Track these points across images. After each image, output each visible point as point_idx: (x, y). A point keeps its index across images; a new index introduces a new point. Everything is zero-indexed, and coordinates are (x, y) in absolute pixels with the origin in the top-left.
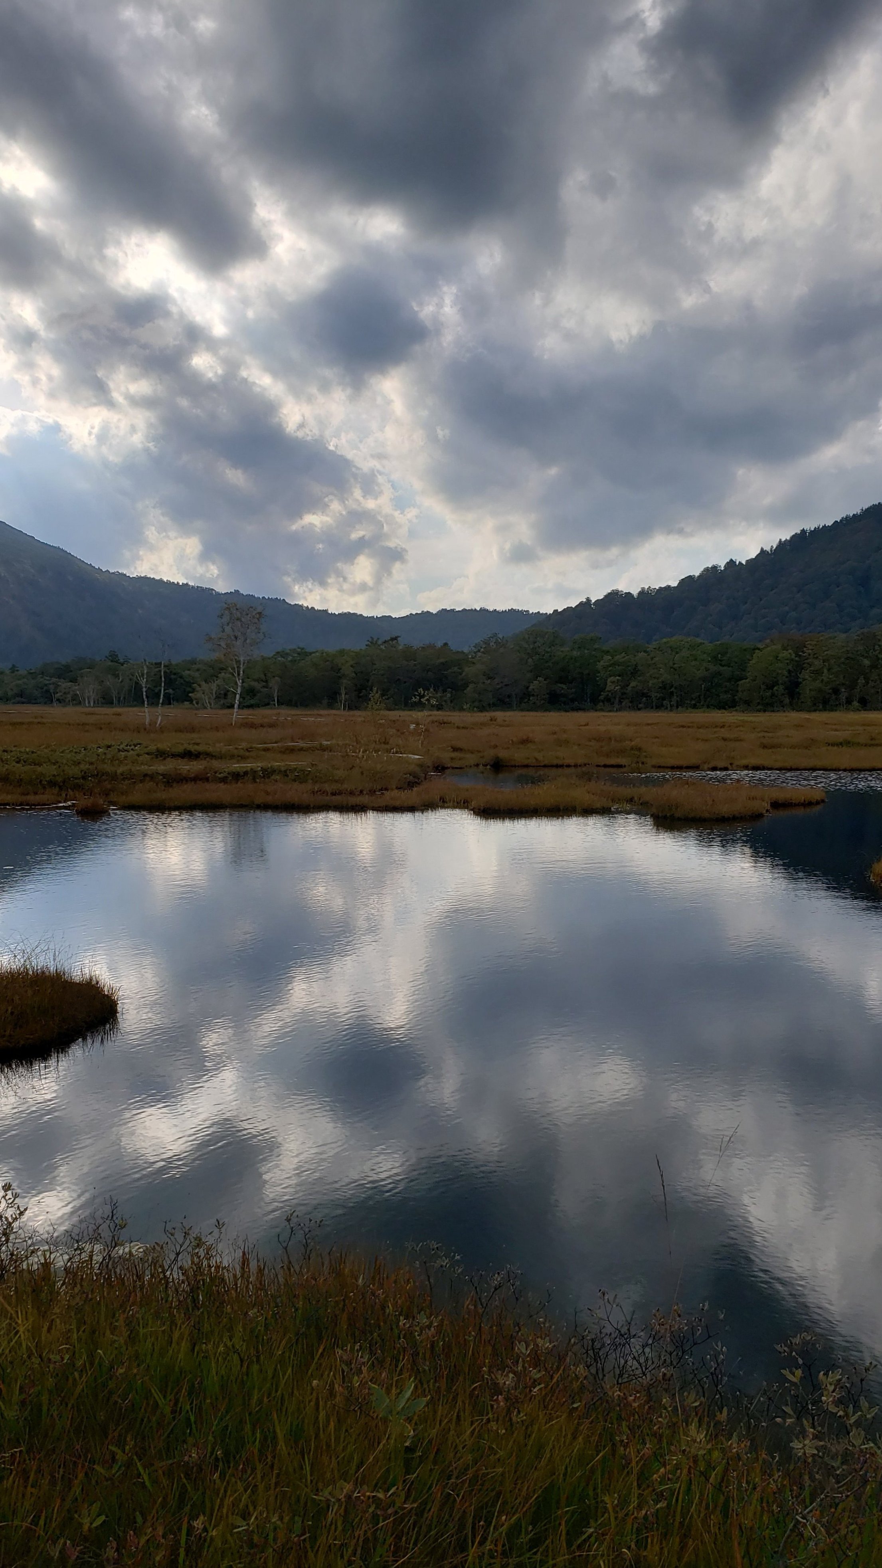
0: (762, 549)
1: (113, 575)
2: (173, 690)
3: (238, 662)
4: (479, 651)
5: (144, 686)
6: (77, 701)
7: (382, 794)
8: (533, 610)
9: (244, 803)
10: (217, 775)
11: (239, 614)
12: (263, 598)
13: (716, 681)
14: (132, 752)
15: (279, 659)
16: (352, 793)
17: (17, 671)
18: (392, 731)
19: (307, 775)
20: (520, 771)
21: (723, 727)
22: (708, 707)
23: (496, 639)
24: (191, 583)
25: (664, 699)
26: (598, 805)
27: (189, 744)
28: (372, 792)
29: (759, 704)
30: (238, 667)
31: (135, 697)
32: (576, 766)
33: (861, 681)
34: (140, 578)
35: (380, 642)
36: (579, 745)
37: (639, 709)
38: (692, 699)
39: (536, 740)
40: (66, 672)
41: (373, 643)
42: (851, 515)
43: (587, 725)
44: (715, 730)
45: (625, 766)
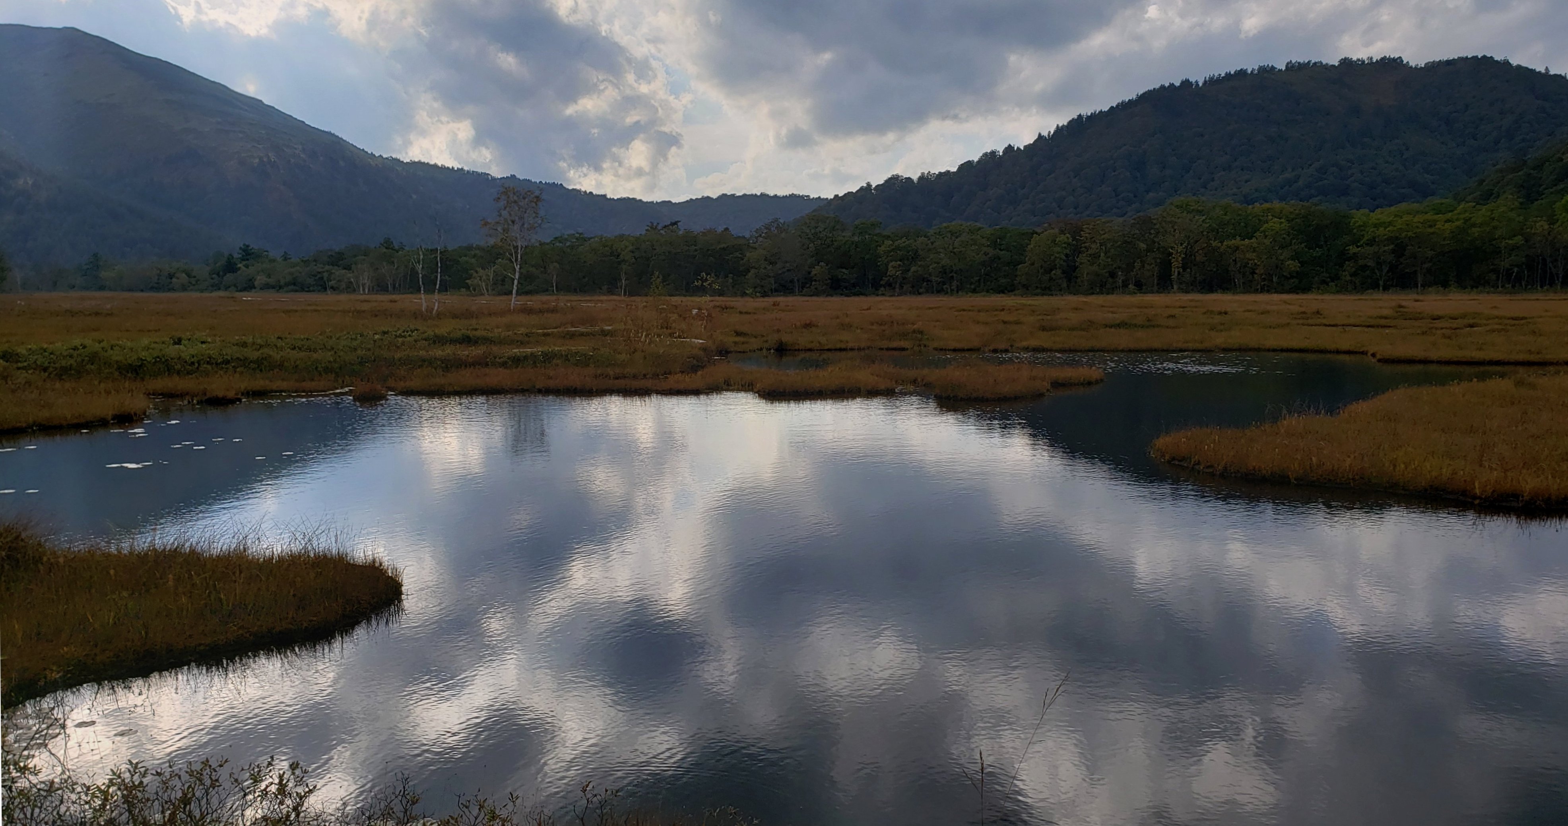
0: (1040, 134)
1: (386, 161)
2: (450, 276)
3: (516, 248)
4: (760, 236)
5: (420, 272)
6: (350, 288)
7: (667, 378)
8: (813, 195)
9: (525, 388)
10: (497, 360)
11: (515, 198)
12: (541, 182)
13: (995, 265)
14: (409, 339)
15: (558, 244)
16: (635, 377)
17: (290, 258)
18: (674, 317)
19: (589, 359)
20: (802, 355)
21: (1003, 310)
22: (988, 291)
23: (778, 224)
24: (466, 168)
25: (944, 283)
26: (882, 387)
27: (468, 330)
28: (656, 376)
29: (1037, 287)
30: (516, 253)
31: (411, 284)
32: (859, 349)
33: (1137, 265)
34: (413, 164)
35: (659, 227)
36: (862, 329)
37: (920, 294)
38: (971, 284)
39: (819, 324)
40: (338, 259)
41: (653, 228)
42: (1127, 100)
43: (869, 309)
44: (996, 313)
45: (907, 349)
